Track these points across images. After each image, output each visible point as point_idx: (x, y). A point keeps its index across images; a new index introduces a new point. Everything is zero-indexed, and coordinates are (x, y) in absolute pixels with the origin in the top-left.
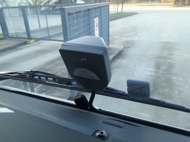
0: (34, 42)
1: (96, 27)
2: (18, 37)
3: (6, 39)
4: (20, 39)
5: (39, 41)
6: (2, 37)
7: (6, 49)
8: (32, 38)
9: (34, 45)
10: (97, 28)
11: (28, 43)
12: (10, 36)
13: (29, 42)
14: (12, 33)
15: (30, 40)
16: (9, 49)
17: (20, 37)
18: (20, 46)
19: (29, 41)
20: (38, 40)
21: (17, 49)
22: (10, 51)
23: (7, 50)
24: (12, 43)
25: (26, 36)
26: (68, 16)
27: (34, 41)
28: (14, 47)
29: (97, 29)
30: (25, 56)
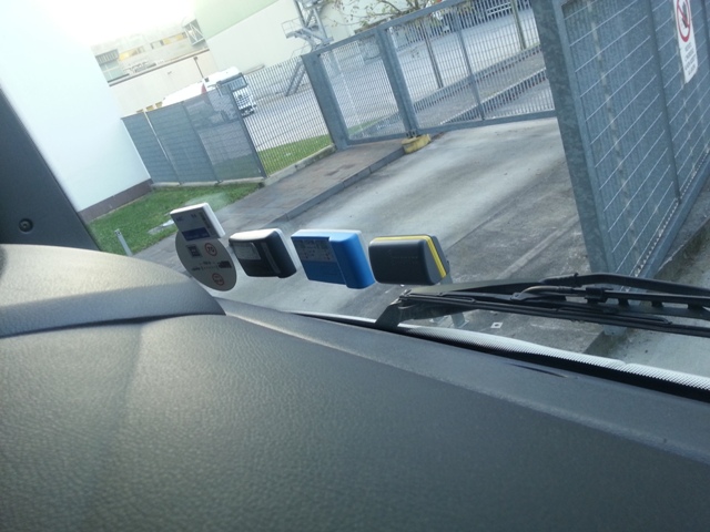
0: (429, 143)
1: (682, 27)
2: (374, 136)
3: (342, 150)
4: (384, 142)
5: (446, 137)
6: (330, 146)
7: (346, 184)
8: (421, 130)
9: (432, 152)
10: (685, 32)
11: (409, 150)
12: (350, 138)
13: (415, 147)
14: (357, 128)
15: (415, 138)
16: (355, 183)
17: (380, 134)
18: (386, 165)
19: (412, 142)
20: (442, 133)
21: (380, 178)
22: (359, 189)
23: (349, 186)
24: (359, 161)
25: (401, 127)
26: (565, 17)
27: (428, 137)
28: (368, 172)
29: (685, 35)
30: (407, 196)
